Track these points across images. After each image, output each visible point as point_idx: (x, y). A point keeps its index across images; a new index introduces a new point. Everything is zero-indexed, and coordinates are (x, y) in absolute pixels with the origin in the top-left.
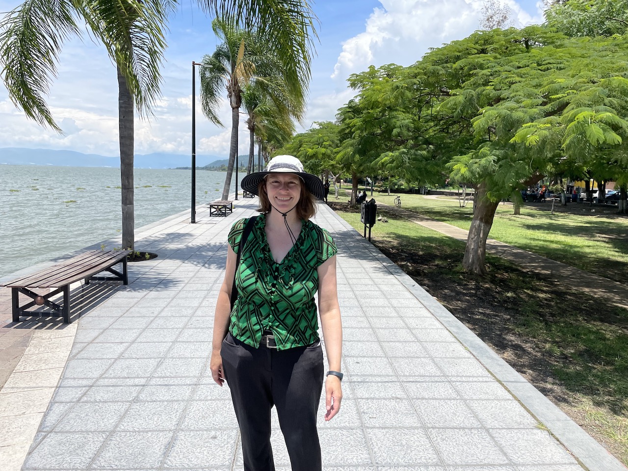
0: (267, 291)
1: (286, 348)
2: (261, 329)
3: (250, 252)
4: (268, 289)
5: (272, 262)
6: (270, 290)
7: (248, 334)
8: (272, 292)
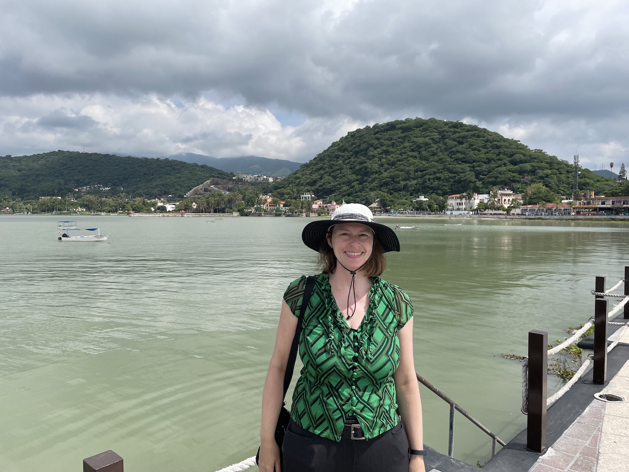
0: (348, 367)
1: (375, 436)
2: (342, 416)
3: (318, 318)
4: (348, 364)
5: (349, 330)
6: (351, 365)
7: (325, 424)
8: (354, 368)
